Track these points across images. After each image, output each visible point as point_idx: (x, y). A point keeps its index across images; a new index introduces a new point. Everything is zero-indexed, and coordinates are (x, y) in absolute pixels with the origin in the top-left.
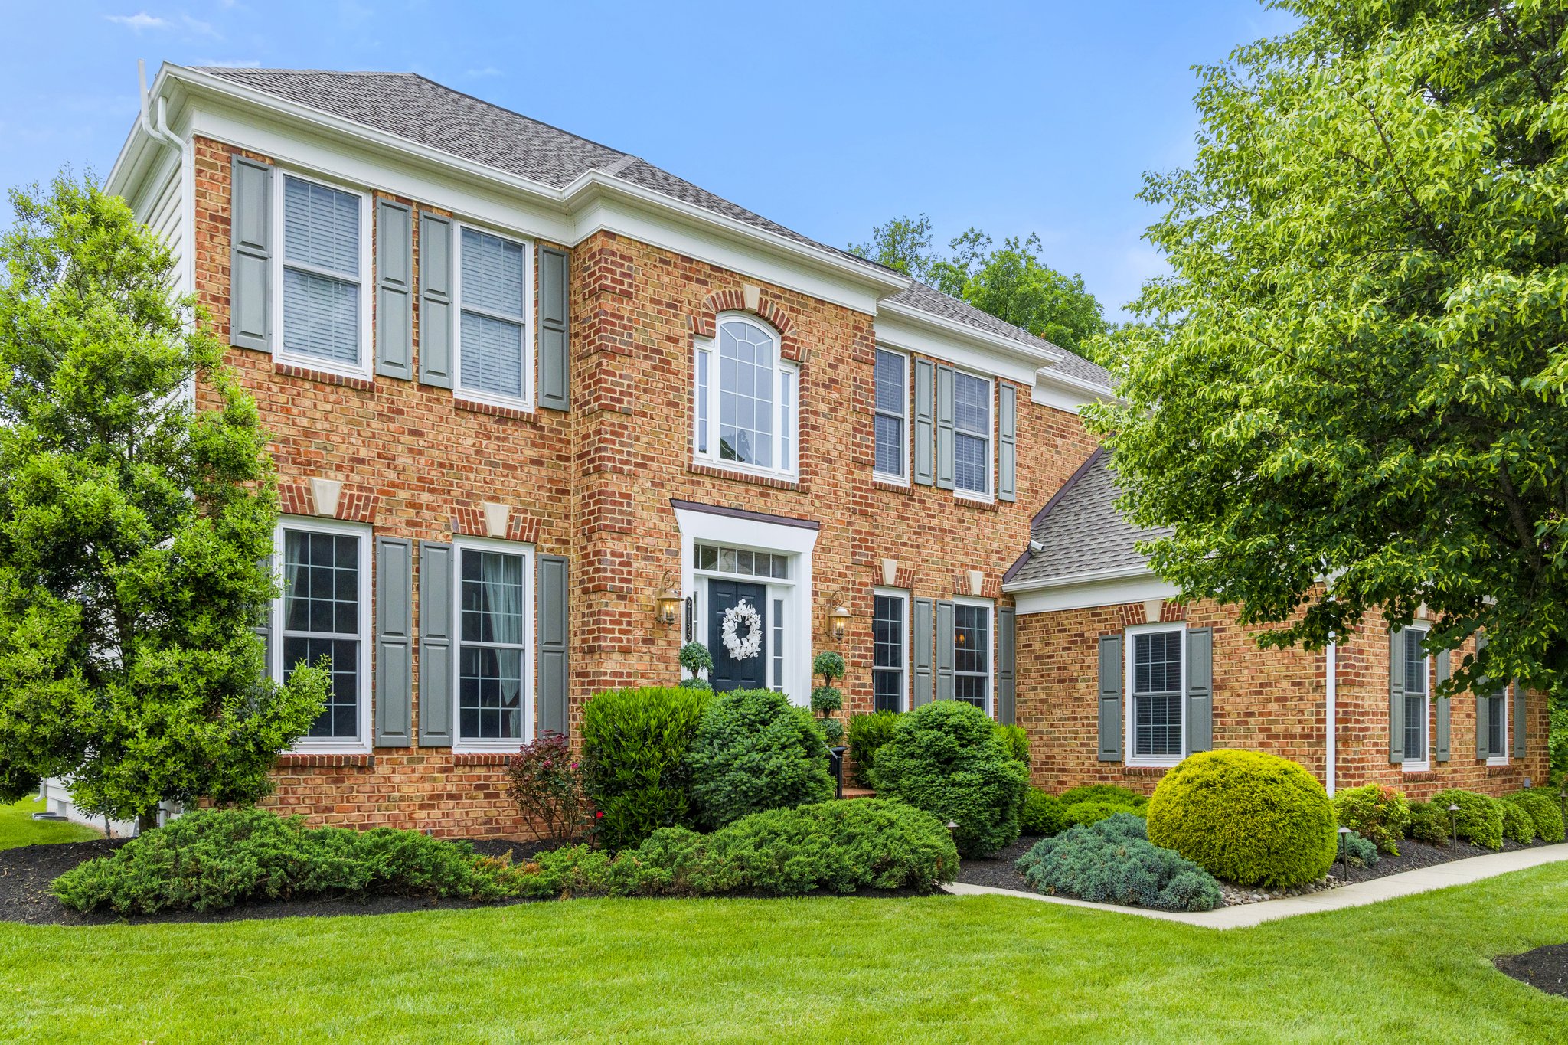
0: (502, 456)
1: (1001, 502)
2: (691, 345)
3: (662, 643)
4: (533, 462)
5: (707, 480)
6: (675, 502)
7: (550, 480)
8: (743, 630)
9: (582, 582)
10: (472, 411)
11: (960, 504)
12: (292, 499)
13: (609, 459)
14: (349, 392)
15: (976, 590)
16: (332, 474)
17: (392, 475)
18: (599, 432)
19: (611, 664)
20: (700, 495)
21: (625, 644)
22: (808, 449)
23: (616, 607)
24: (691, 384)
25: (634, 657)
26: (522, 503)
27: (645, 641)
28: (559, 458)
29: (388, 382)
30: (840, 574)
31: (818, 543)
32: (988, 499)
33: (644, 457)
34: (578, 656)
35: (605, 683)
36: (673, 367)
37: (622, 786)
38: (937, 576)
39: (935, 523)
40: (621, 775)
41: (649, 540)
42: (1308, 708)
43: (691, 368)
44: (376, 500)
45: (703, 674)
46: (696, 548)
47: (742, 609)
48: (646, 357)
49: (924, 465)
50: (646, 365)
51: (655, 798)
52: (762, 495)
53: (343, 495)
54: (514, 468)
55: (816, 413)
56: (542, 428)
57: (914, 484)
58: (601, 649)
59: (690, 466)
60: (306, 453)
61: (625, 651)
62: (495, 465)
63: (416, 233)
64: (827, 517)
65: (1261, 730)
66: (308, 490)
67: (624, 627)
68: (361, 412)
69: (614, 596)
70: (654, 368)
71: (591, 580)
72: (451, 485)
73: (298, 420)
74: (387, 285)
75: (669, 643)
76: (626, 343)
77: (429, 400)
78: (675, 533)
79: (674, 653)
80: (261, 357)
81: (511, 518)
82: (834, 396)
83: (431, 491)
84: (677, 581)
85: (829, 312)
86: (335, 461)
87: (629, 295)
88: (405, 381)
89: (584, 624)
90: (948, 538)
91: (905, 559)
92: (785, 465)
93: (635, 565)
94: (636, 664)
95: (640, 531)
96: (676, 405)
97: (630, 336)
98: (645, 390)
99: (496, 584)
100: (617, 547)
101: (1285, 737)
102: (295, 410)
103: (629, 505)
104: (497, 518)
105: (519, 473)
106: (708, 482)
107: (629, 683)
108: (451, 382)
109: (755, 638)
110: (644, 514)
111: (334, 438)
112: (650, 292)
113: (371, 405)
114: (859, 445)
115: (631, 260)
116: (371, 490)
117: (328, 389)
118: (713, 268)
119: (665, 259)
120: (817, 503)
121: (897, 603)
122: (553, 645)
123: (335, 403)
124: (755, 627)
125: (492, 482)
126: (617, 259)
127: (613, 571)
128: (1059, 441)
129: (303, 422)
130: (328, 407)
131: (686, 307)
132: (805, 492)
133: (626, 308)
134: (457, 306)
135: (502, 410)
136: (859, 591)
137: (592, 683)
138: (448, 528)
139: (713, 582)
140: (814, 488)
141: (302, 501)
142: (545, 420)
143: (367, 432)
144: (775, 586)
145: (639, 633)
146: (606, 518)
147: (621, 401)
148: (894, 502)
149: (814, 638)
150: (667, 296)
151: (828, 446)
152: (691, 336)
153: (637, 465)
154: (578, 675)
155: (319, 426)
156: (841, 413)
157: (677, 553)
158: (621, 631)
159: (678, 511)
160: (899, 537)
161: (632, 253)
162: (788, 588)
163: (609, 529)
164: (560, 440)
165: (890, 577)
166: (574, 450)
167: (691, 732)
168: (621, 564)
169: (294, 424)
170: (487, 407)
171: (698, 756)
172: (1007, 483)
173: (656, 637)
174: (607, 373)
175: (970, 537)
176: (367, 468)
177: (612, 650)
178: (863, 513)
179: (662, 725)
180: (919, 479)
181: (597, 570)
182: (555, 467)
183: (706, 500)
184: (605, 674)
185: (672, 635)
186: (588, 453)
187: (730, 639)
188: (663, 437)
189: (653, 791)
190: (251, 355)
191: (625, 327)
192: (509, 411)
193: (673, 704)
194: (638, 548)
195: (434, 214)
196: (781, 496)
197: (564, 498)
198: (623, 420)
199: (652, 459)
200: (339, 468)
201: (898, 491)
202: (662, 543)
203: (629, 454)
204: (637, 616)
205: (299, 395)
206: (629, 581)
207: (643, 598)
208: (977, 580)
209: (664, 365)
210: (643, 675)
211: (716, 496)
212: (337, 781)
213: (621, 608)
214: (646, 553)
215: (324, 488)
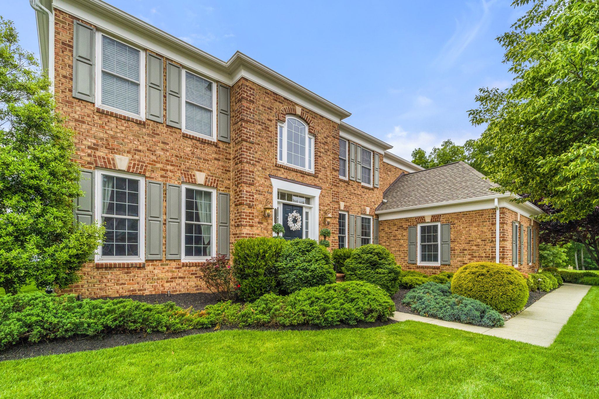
0: (203, 156)
1: (375, 187)
2: (277, 123)
3: (265, 224)
4: (216, 159)
5: (282, 169)
6: (270, 176)
7: (222, 166)
8: (295, 221)
9: (235, 202)
10: (190, 138)
11: (363, 187)
12: (105, 162)
13: (245, 158)
14: (134, 124)
15: (368, 213)
16: (125, 154)
17: (154, 158)
18: (241, 148)
19: (246, 230)
20: (279, 174)
21: (251, 223)
22: (318, 163)
23: (247, 210)
24: (277, 136)
25: (255, 228)
26: (211, 173)
27: (259, 223)
28: (226, 159)
29: (152, 123)
30: (328, 204)
31: (321, 194)
32: (371, 186)
33: (259, 159)
34: (233, 228)
35: (243, 237)
36: (270, 129)
37: (248, 275)
38: (356, 208)
39: (356, 192)
40: (247, 271)
41: (261, 188)
42: (488, 248)
43: (277, 131)
44: (146, 166)
45: (281, 234)
46: (278, 192)
47: (295, 214)
48: (259, 125)
49: (353, 174)
50: (259, 127)
51: (262, 281)
52: (302, 176)
53: (130, 163)
54: (208, 161)
55: (320, 152)
56: (219, 148)
57: (349, 180)
58: (242, 225)
59: (276, 164)
60: (112, 145)
61: (251, 226)
62: (200, 159)
63: (165, 69)
64: (324, 186)
65: (469, 255)
66: (113, 159)
67: (251, 217)
68: (139, 132)
69: (247, 207)
70: (263, 129)
71: (238, 201)
72: (181, 164)
73: (108, 132)
74: (151, 86)
75: (268, 224)
76: (252, 118)
77: (171, 132)
78: (271, 187)
79: (270, 227)
80: (89, 104)
81: (207, 178)
82: (326, 147)
83: (172, 165)
84: (271, 202)
85: (324, 120)
86: (127, 150)
87: (253, 102)
88: (160, 123)
89: (236, 216)
90: (360, 197)
91: (347, 202)
92: (310, 168)
93: (255, 196)
94: (255, 231)
95: (257, 184)
96: (271, 143)
97: (254, 116)
98: (259, 136)
99: (201, 202)
100: (248, 189)
101: (479, 257)
102: (106, 128)
103: (253, 175)
104: (201, 177)
105: (210, 163)
106: (283, 170)
107: (253, 237)
108: (181, 126)
109: (299, 224)
110: (259, 179)
111: (126, 140)
112: (261, 102)
113: (144, 130)
114: (334, 164)
115: (254, 90)
116: (144, 162)
117: (123, 121)
118: (285, 98)
119: (267, 92)
120: (320, 181)
121: (344, 215)
122: (223, 224)
123: (126, 127)
124: (299, 220)
125: (199, 165)
126: (249, 88)
127: (246, 198)
128: (389, 173)
129: (112, 133)
130: (124, 128)
131: (275, 110)
132: (317, 177)
133: (252, 106)
134: (184, 99)
135: (203, 139)
136: (334, 210)
137: (238, 237)
138: (179, 180)
139: (284, 205)
140: (319, 176)
141: (110, 163)
142: (221, 145)
143: (142, 140)
144: (306, 207)
145: (257, 220)
146: (244, 179)
147: (250, 138)
148: (344, 185)
149: (319, 224)
150: (268, 105)
151: (324, 163)
152: (276, 120)
153: (256, 161)
154: (233, 234)
155: (119, 135)
156: (329, 153)
157: (271, 193)
158: (250, 219)
159: (271, 179)
160: (345, 195)
161: (254, 87)
162: (310, 208)
163: (246, 183)
164: (227, 153)
165: (342, 208)
166: (232, 156)
167: (277, 254)
168: (250, 195)
169: (106, 133)
170: (196, 137)
171: (280, 264)
172: (376, 182)
173: (263, 221)
174: (244, 127)
175: (366, 197)
176: (142, 154)
177: (246, 226)
178: (335, 186)
179: (265, 252)
180: (351, 178)
181: (240, 197)
182: (224, 162)
183: (282, 176)
184: (243, 234)
185: (269, 221)
186: (237, 156)
187: (290, 224)
188: (266, 153)
189: (261, 278)
190: (84, 102)
191: (251, 113)
192: (205, 140)
193: (270, 244)
194: (256, 190)
195: (173, 63)
196: (309, 177)
197: (228, 173)
198: (251, 145)
199: (262, 160)
200: (128, 152)
201: (345, 182)
202: (266, 189)
203: (253, 157)
204: (256, 214)
205: (108, 122)
206: (253, 202)
207: (258, 208)
208: (368, 210)
209: (267, 128)
210: (258, 235)
211: (285, 175)
212: (127, 273)
213: (250, 211)
214: (259, 193)
215: (121, 159)
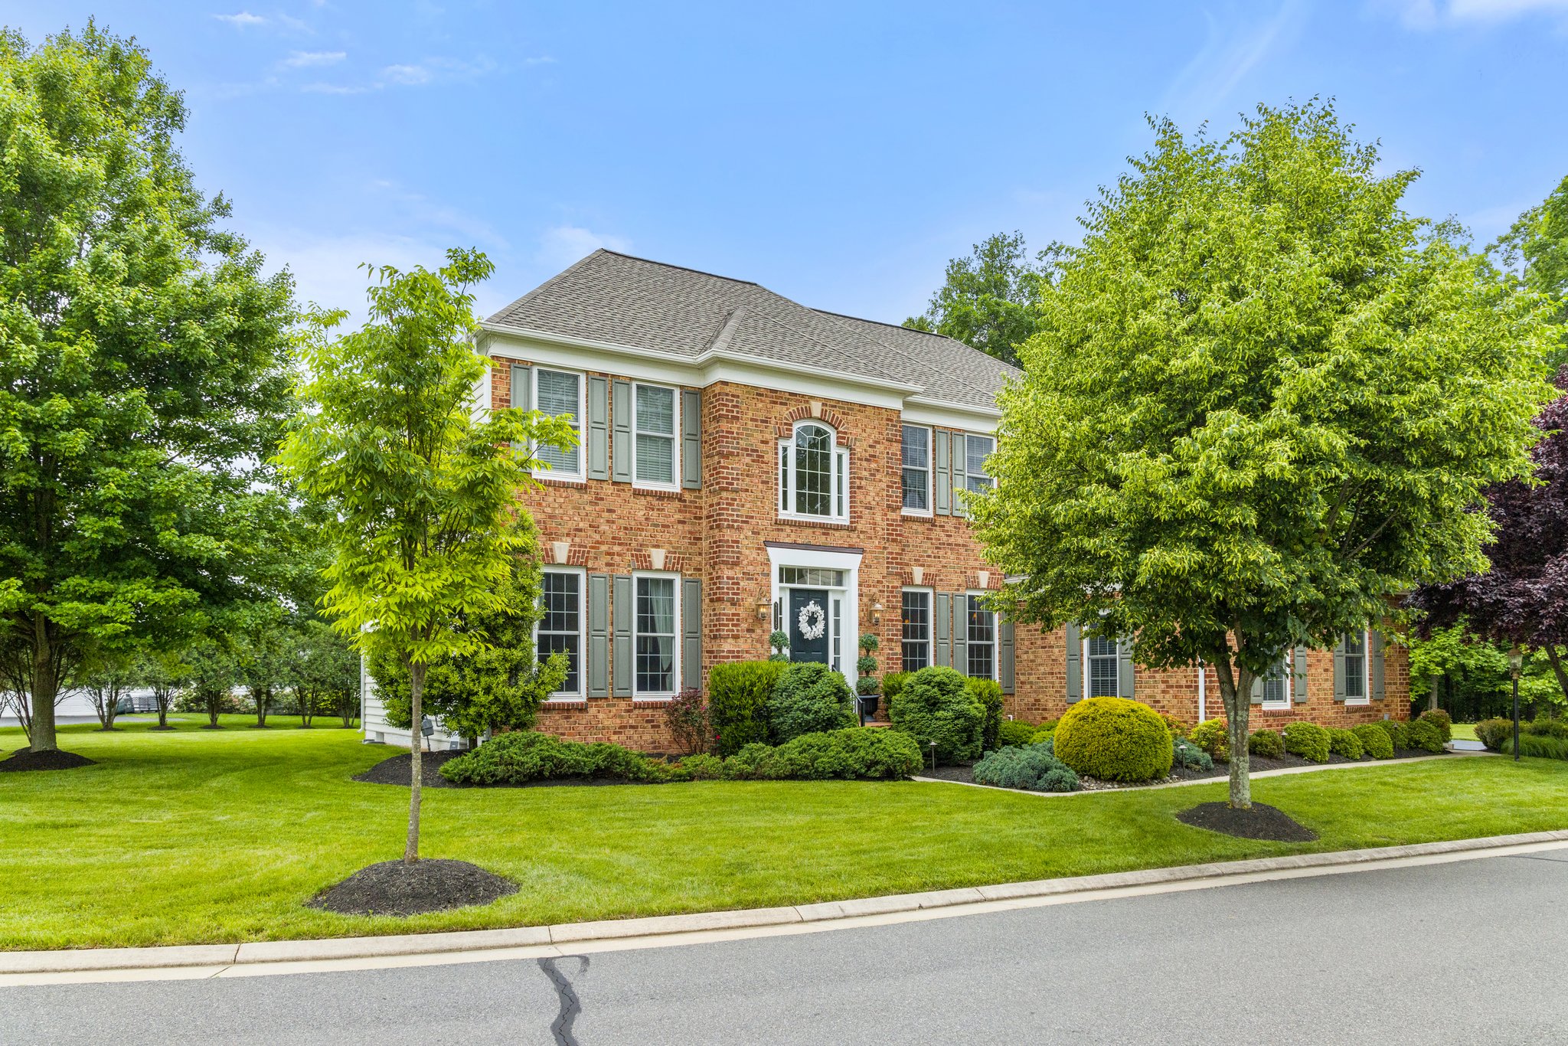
0: (661, 520)
2: (776, 444)
3: (759, 632)
4: (680, 522)
5: (788, 527)
6: (767, 543)
7: (690, 532)
8: (812, 621)
9: (709, 595)
10: (643, 495)
13: (725, 520)
14: (574, 491)
15: (984, 585)
16: (564, 539)
17: (597, 537)
18: (719, 503)
19: (728, 646)
20: (783, 538)
21: (735, 632)
22: (855, 502)
23: (730, 610)
24: (778, 468)
25: (741, 640)
26: (673, 547)
27: (748, 630)
28: (695, 518)
29: (595, 483)
30: (878, 582)
31: (863, 562)
33: (747, 517)
34: (707, 641)
35: (724, 657)
36: (765, 459)
38: (954, 577)
39: (951, 540)
41: (750, 568)
44: (588, 552)
45: (786, 651)
46: (781, 571)
47: (812, 607)
48: (748, 455)
49: (943, 502)
50: (748, 460)
52: (824, 534)
53: (570, 551)
54: (668, 527)
55: (861, 478)
56: (685, 501)
57: (936, 515)
58: (721, 637)
59: (776, 520)
61: (736, 637)
62: (657, 526)
63: (610, 394)
64: (869, 545)
66: (551, 550)
67: (735, 622)
68: (580, 501)
69: (729, 604)
70: (753, 461)
71: (715, 594)
72: (631, 540)
73: (546, 510)
74: (595, 426)
75: (764, 632)
76: (735, 448)
77: (619, 491)
78: (767, 563)
79: (767, 638)
81: (667, 557)
82: (873, 466)
83: (619, 544)
84: (769, 592)
85: (869, 412)
86: (566, 532)
87: (737, 419)
88: (605, 481)
89: (711, 620)
91: (929, 566)
92: (840, 514)
93: (742, 584)
94: (742, 645)
95: (745, 563)
96: (768, 481)
97: (738, 443)
98: (747, 476)
99: (658, 598)
100: (731, 573)
102: (544, 504)
103: (737, 547)
104: (658, 558)
105: (671, 529)
106: (787, 530)
107: (738, 658)
108: (631, 479)
109: (821, 626)
110: (747, 552)
111: (565, 518)
112: (750, 414)
113: (586, 496)
114: (891, 496)
115: (738, 397)
116: (586, 547)
117: (562, 490)
118: (792, 394)
119: (760, 393)
120: (862, 536)
121: (923, 596)
122: (692, 634)
123: (566, 498)
124: (821, 618)
125: (655, 536)
126: (729, 397)
127: (728, 588)
129: (549, 510)
130: (562, 501)
131: (773, 421)
132: (853, 530)
133: (735, 427)
134: (634, 433)
135: (661, 493)
136: (893, 592)
137: (715, 657)
138: (629, 566)
139: (793, 592)
140: (860, 527)
141: (548, 556)
142: (687, 496)
143: (583, 513)
144: (835, 591)
145: (744, 626)
146: (723, 556)
147: (732, 484)
148: (921, 528)
149: (860, 625)
150: (761, 415)
151: (869, 499)
152: (777, 439)
153: (742, 522)
154: (708, 653)
155: (557, 511)
156: (878, 477)
157: (768, 575)
158: (733, 625)
159: (768, 548)
160: (925, 552)
161: (740, 392)
162: (843, 592)
163: (726, 563)
164: (696, 508)
165: (918, 580)
166: (704, 514)
168: (733, 583)
169: (544, 512)
170: (652, 492)
173: (755, 628)
174: (724, 467)
176: (583, 534)
177: (728, 637)
178: (894, 541)
180: (940, 512)
181: (718, 588)
182: (693, 524)
183: (787, 541)
184: (724, 652)
185: (766, 626)
186: (713, 516)
187: (804, 627)
188: (759, 503)
191: (735, 438)
192: (665, 493)
194: (743, 573)
195: (621, 380)
196: (837, 534)
197: (698, 543)
198: (734, 495)
199: (752, 517)
200: (568, 535)
201: (923, 521)
202: (759, 569)
203: (737, 515)
204: (743, 615)
205: (546, 495)
206: (738, 594)
207: (746, 604)
208: (983, 578)
209: (760, 459)
210: (747, 652)
211: (793, 537)
212: (567, 718)
213: (733, 611)
214: (749, 576)
215: (559, 548)
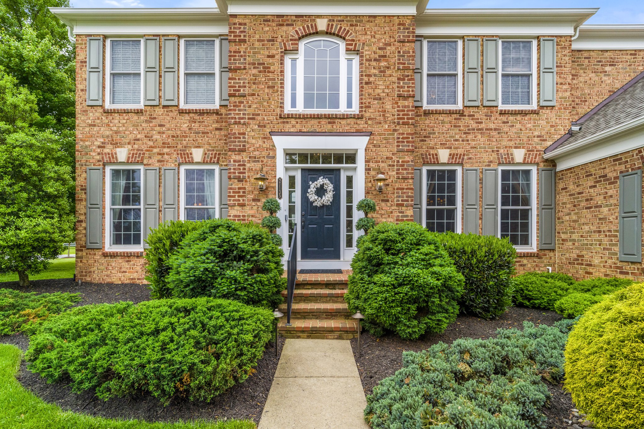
0: (202, 129)
1: (544, 107)
2: (282, 56)
4: (217, 129)
6: (272, 133)
8: (321, 191)
10: (186, 113)
11: (504, 113)
13: (232, 118)
14: (133, 114)
15: (520, 160)
16: (126, 146)
17: (151, 143)
19: (234, 212)
20: (288, 128)
21: (241, 202)
22: (365, 95)
23: (237, 185)
25: (247, 208)
26: (212, 147)
27: (254, 200)
29: (149, 108)
30: (387, 158)
31: (369, 143)
32: (531, 107)
33: (253, 115)
36: (271, 69)
38: (485, 155)
39: (481, 126)
41: (257, 153)
43: (282, 67)
44: (144, 154)
48: (254, 68)
50: (255, 71)
52: (329, 123)
53: (130, 154)
54: (208, 133)
55: (369, 76)
56: (221, 114)
57: (466, 107)
58: (229, 206)
59: (282, 115)
60: (116, 140)
61: (242, 205)
62: (199, 133)
63: (161, 47)
64: (377, 129)
66: (116, 154)
67: (241, 194)
68: (138, 121)
69: (236, 181)
70: (260, 72)
72: (177, 144)
73: (113, 128)
74: (148, 70)
76: (242, 63)
77: (167, 112)
78: (273, 148)
80: (99, 108)
81: (206, 154)
82: (383, 64)
83: (168, 147)
84: (274, 170)
85: (379, 21)
86: (128, 141)
87: (245, 41)
88: (156, 106)
90: (494, 133)
92: (349, 106)
93: (248, 165)
94: (248, 211)
95: (251, 149)
96: (274, 87)
97: (245, 60)
98: (254, 83)
99: (203, 182)
100: (238, 158)
102: (112, 125)
103: (244, 138)
104: (198, 154)
105: (210, 135)
106: (293, 121)
107: (244, 220)
108: (177, 102)
110: (254, 141)
111: (127, 133)
112: (257, 37)
113: (142, 118)
114: (402, 88)
115: (245, 24)
116: (142, 150)
117: (125, 115)
118: (297, 16)
119: (266, 19)
120: (370, 122)
121: (450, 172)
122: (225, 206)
123: (127, 119)
125: (197, 140)
126: (237, 26)
127: (234, 169)
129: (115, 128)
130: (124, 121)
131: (280, 39)
132: (362, 118)
133: (242, 48)
134: (182, 72)
135: (200, 110)
138: (176, 161)
139: (307, 169)
140: (368, 115)
141: (113, 158)
142: (223, 111)
143: (140, 128)
144: (346, 168)
145: (251, 197)
146: (230, 145)
148: (447, 119)
149: (367, 193)
150: (268, 36)
151: (378, 91)
152: (282, 52)
155: (122, 129)
156: (389, 73)
157: (274, 157)
158: (239, 196)
159: (273, 137)
160: (452, 137)
161: (246, 21)
163: (233, 150)
165: (444, 159)
168: (239, 165)
170: (193, 110)
172: (547, 95)
175: (514, 131)
176: (140, 142)
177: (234, 205)
180: (469, 104)
183: (292, 130)
184: (230, 216)
187: (312, 197)
188: (265, 104)
190: (95, 107)
191: (241, 56)
192: (203, 110)
194: (250, 157)
195: (170, 37)
196: (345, 122)
198: (241, 99)
199: (259, 115)
200: (129, 143)
201: (452, 113)
202: (264, 153)
203: (244, 114)
204: (249, 188)
205: (113, 119)
206: (244, 173)
208: (520, 154)
209: (266, 69)
210: (253, 216)
211: (298, 127)
212: (128, 261)
213: (240, 186)
214: (255, 159)
215: (121, 152)
